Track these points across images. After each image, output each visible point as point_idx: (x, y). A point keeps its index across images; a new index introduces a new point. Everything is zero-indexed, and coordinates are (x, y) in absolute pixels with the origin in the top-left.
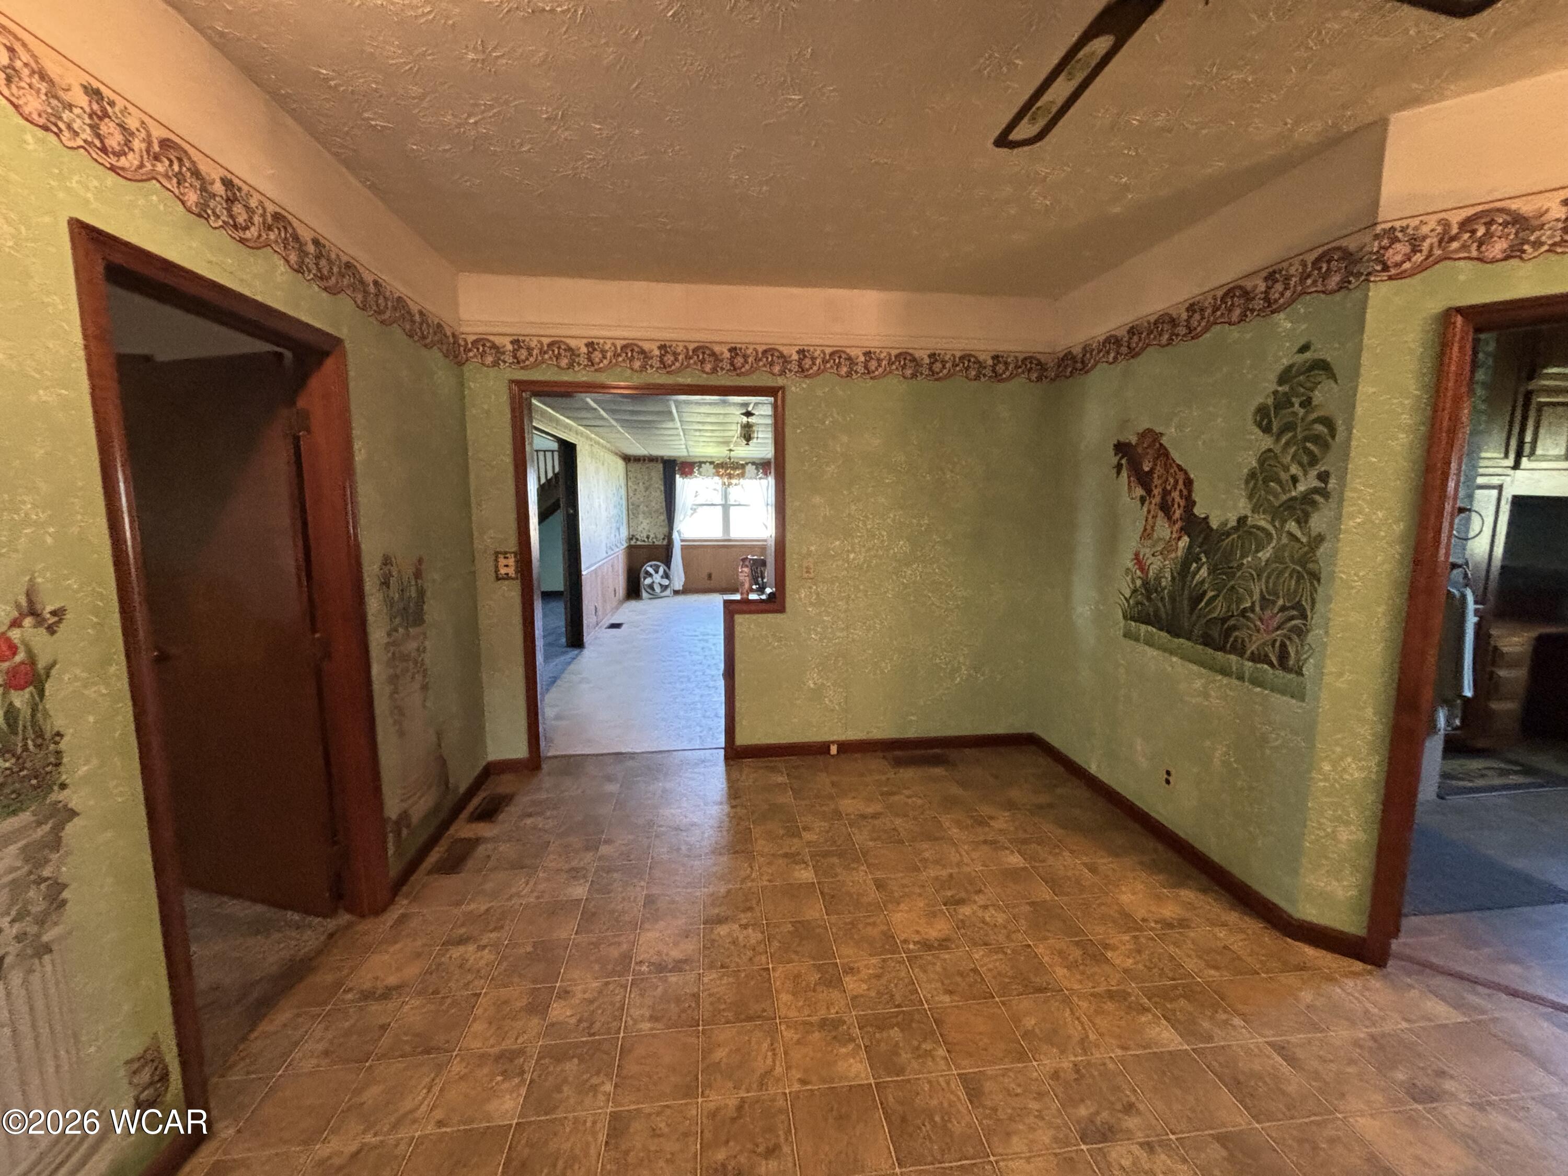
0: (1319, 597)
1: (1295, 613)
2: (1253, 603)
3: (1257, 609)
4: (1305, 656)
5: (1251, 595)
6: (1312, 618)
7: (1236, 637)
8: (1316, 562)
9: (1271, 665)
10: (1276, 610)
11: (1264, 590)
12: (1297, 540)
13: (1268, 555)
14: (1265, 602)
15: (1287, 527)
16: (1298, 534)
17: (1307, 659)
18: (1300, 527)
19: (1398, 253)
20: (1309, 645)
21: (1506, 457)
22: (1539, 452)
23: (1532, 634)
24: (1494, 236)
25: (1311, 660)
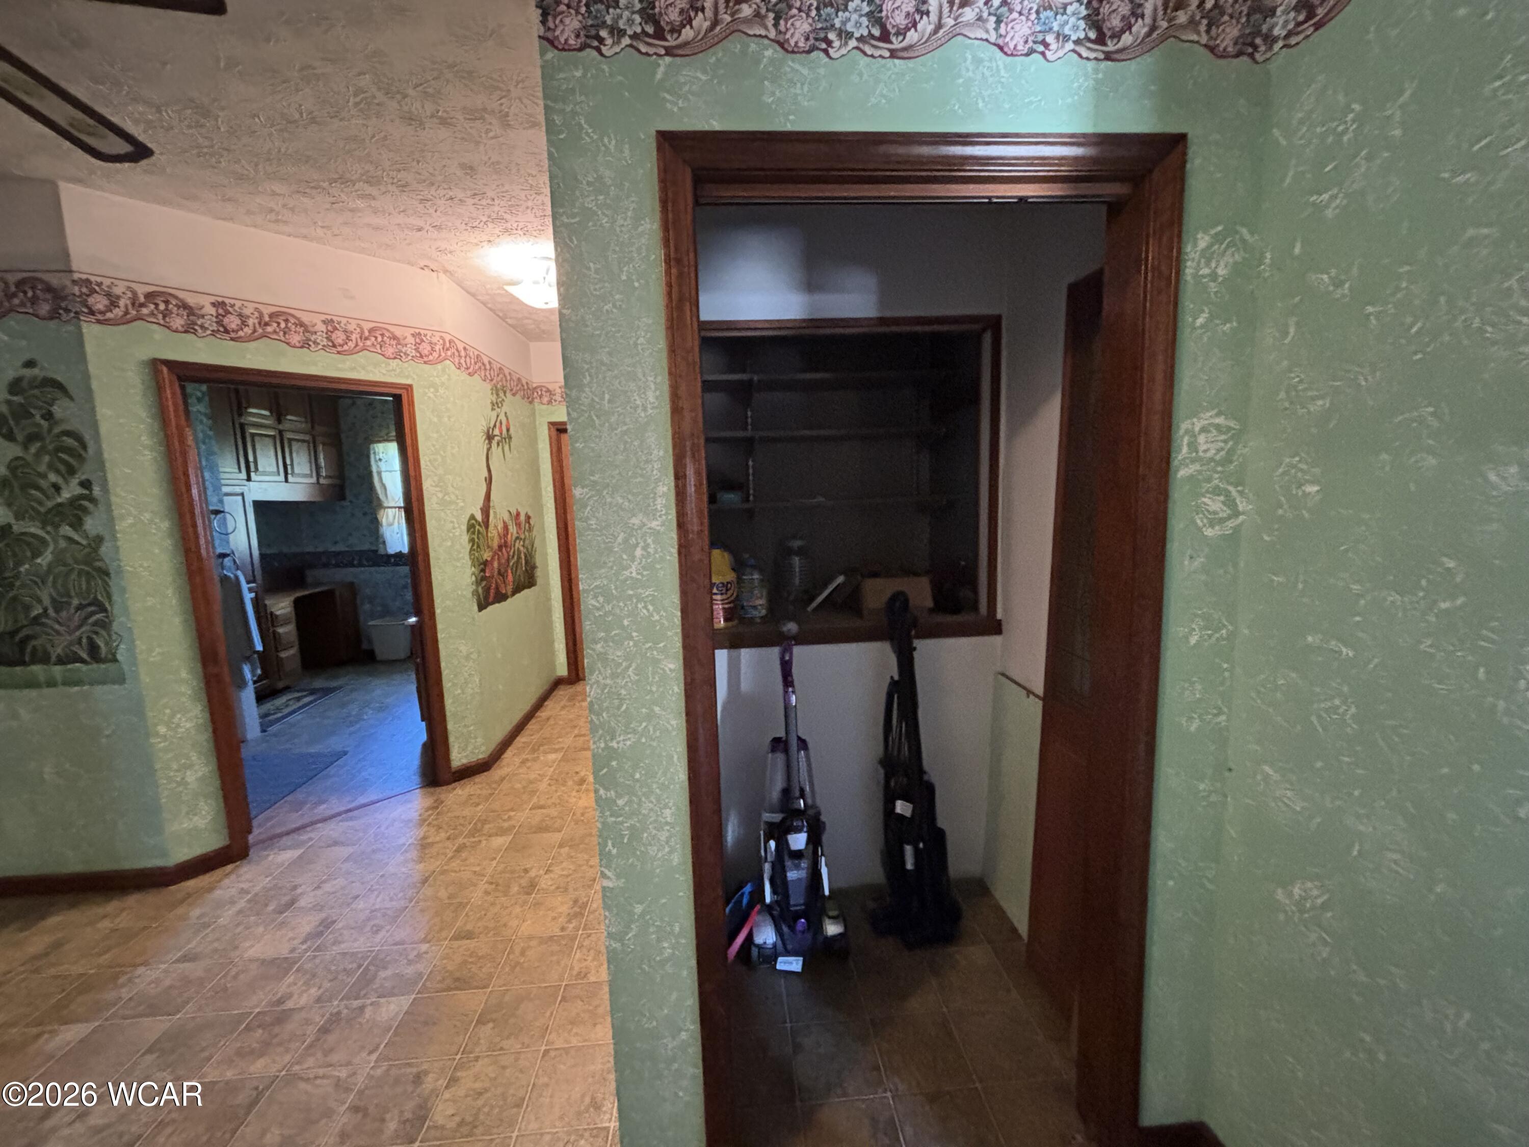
0: (114, 590)
1: (93, 609)
2: (45, 609)
3: (51, 613)
4: (115, 644)
5: (40, 602)
6: (112, 610)
7: (34, 647)
8: (102, 560)
9: (82, 661)
10: (72, 611)
11: (53, 593)
12: (75, 542)
13: (48, 559)
14: (58, 605)
15: (62, 532)
16: (76, 537)
18: (75, 530)
19: (99, 302)
20: (116, 633)
21: (240, 471)
22: (260, 468)
23: (292, 598)
24: (172, 313)
25: (122, 646)
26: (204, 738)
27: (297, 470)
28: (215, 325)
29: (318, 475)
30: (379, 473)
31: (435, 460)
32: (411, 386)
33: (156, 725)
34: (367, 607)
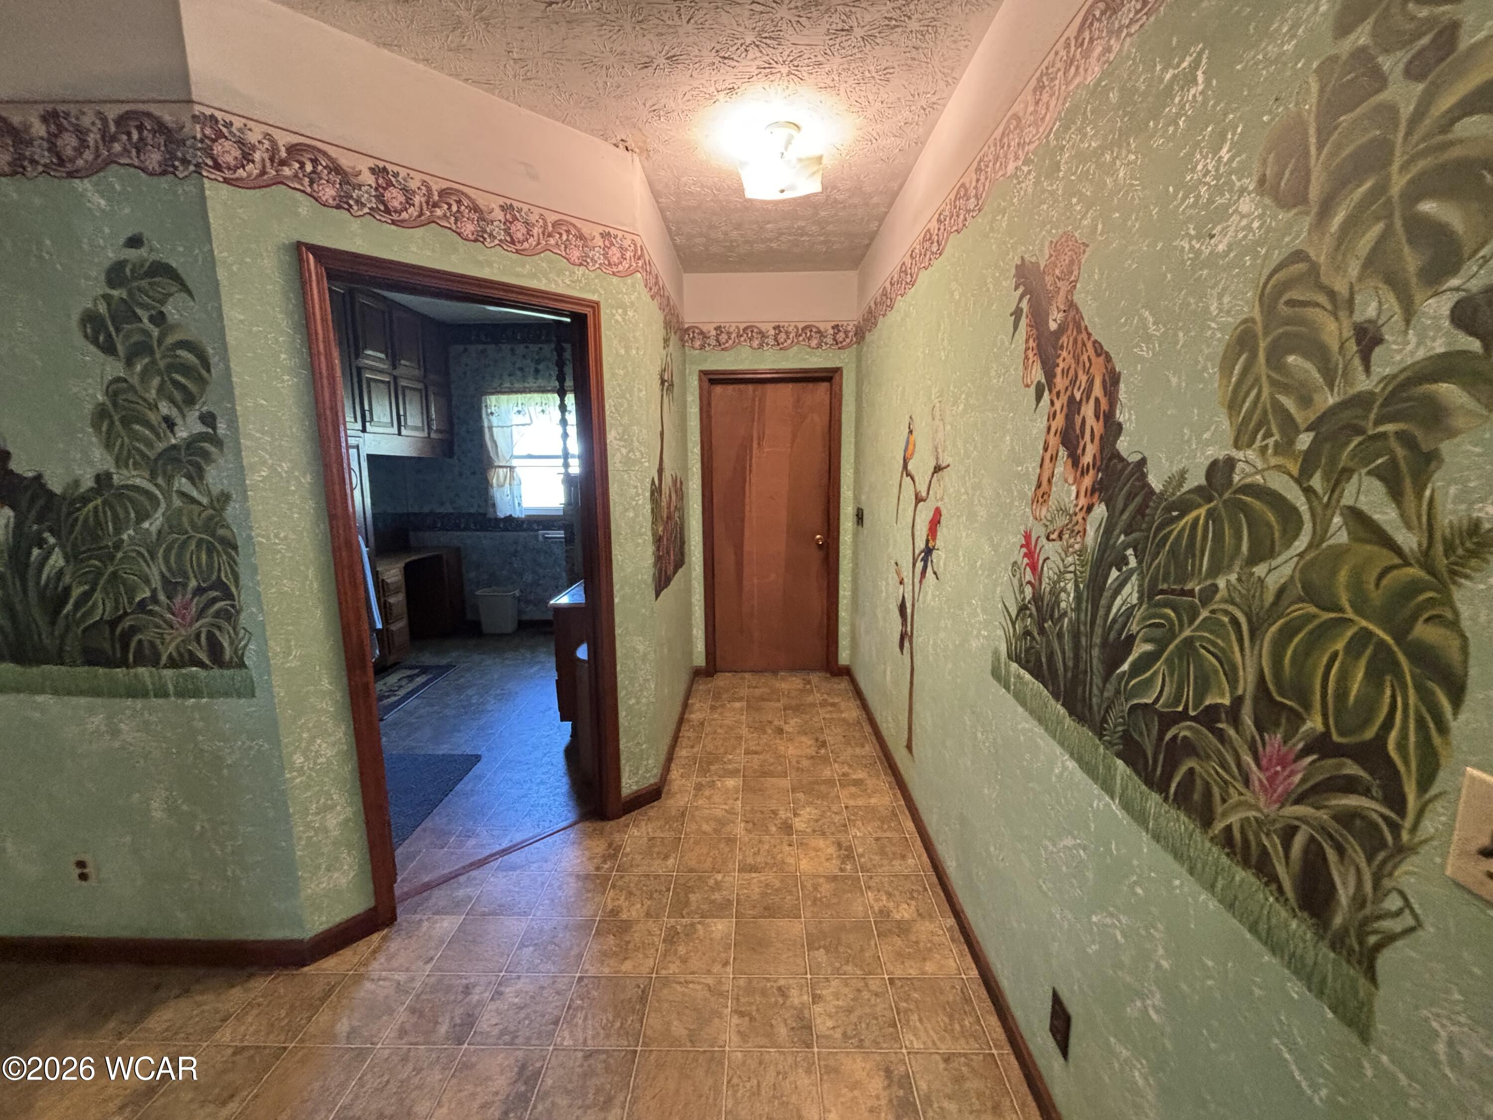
0: (241, 570)
1: (215, 594)
2: (154, 592)
3: (162, 597)
4: (243, 643)
5: (147, 581)
6: (239, 596)
7: (140, 642)
8: (228, 527)
9: (201, 664)
10: (189, 596)
11: (164, 570)
12: (193, 501)
13: (158, 523)
14: (171, 587)
15: (176, 486)
16: (195, 494)
17: (246, 645)
18: (194, 483)
19: (227, 152)
20: (244, 628)
21: (356, 421)
22: (375, 419)
23: (401, 565)
24: (321, 178)
25: (251, 646)
26: (348, 770)
27: (409, 423)
28: (373, 199)
29: (429, 428)
30: (490, 428)
31: (621, 405)
32: (598, 303)
33: (291, 754)
34: (472, 574)
